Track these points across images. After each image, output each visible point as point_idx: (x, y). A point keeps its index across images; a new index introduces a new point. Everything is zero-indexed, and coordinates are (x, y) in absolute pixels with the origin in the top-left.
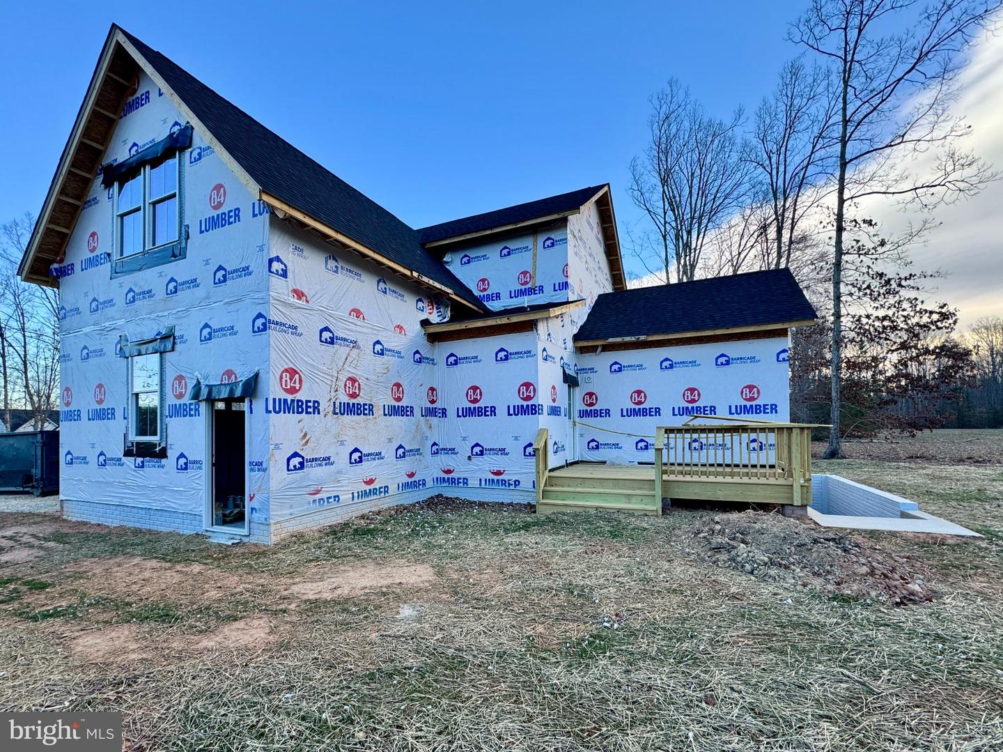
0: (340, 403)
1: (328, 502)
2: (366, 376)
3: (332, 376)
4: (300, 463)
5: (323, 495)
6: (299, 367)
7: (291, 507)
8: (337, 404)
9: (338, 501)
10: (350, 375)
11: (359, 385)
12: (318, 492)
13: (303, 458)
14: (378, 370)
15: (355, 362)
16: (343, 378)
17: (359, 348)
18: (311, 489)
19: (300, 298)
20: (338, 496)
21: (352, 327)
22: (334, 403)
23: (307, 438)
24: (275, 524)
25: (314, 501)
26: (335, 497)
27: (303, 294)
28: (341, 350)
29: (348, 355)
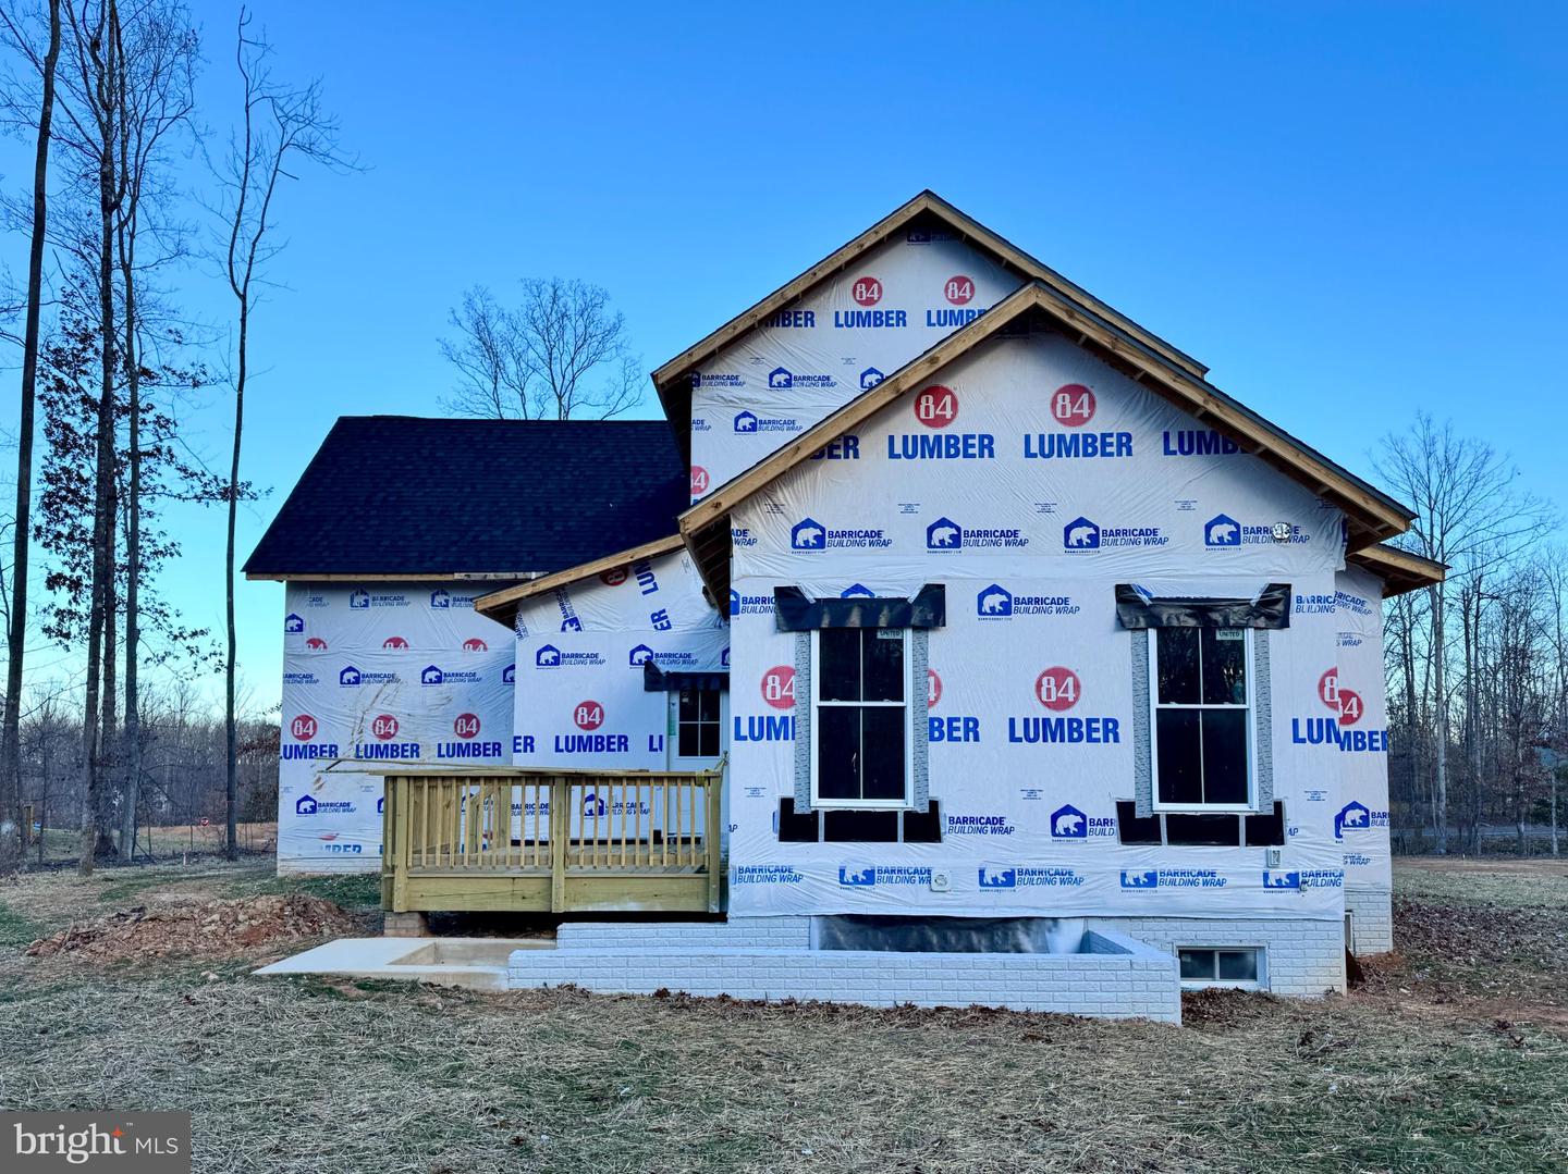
0: (366, 746)
1: (345, 850)
2: (407, 712)
3: (356, 718)
4: (311, 807)
5: (341, 843)
6: (312, 713)
7: (300, 848)
8: (362, 747)
9: (359, 851)
10: (382, 714)
11: (396, 723)
12: (331, 838)
13: (315, 802)
14: (429, 702)
15: (391, 697)
16: (371, 717)
17: (398, 681)
18: (324, 834)
19: (316, 646)
20: (360, 847)
21: (387, 659)
22: (358, 746)
23: (321, 783)
24: (283, 860)
25: (328, 846)
26: (355, 846)
27: (320, 641)
28: (368, 689)
29: (381, 691)
